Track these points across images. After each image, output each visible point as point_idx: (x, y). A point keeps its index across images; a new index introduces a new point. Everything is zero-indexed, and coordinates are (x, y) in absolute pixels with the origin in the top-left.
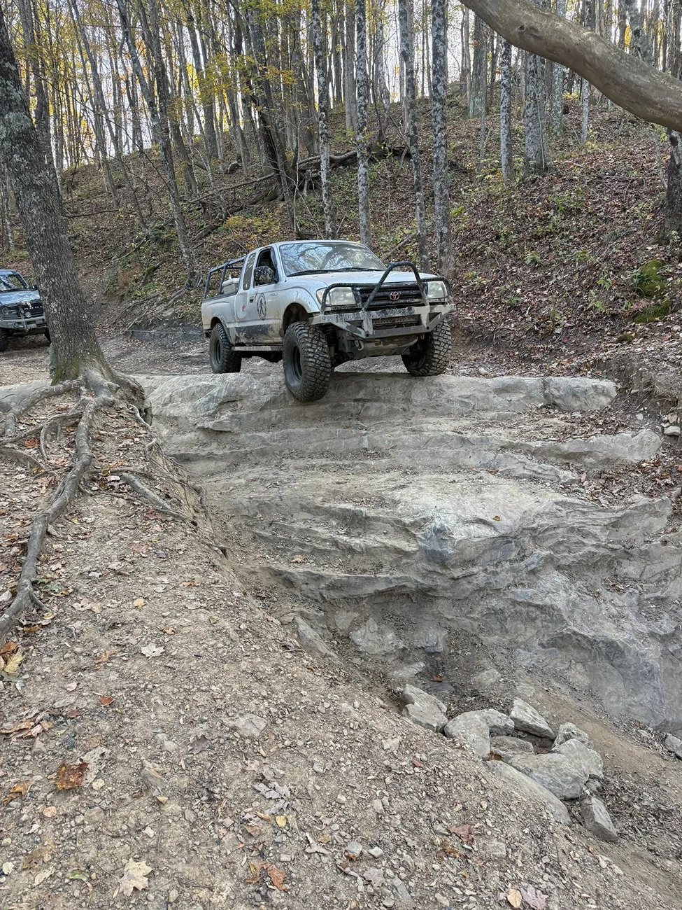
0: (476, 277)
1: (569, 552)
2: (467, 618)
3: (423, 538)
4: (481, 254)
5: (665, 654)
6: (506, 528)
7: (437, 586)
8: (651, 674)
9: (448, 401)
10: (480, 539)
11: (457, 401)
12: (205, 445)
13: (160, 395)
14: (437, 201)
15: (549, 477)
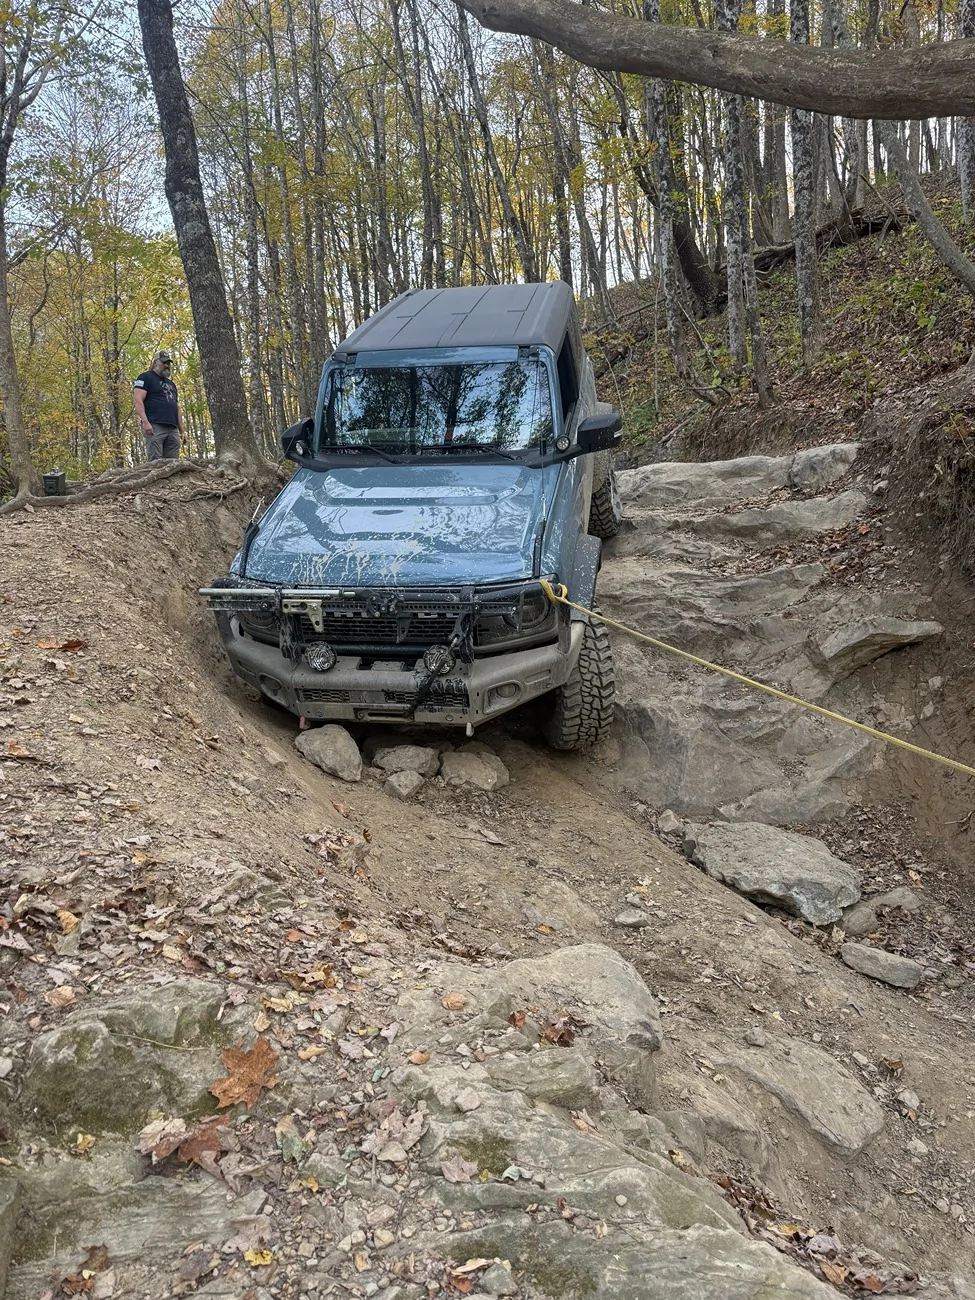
1: (662, 627)
5: (706, 729)
8: (679, 746)
11: (663, 489)
15: (701, 556)
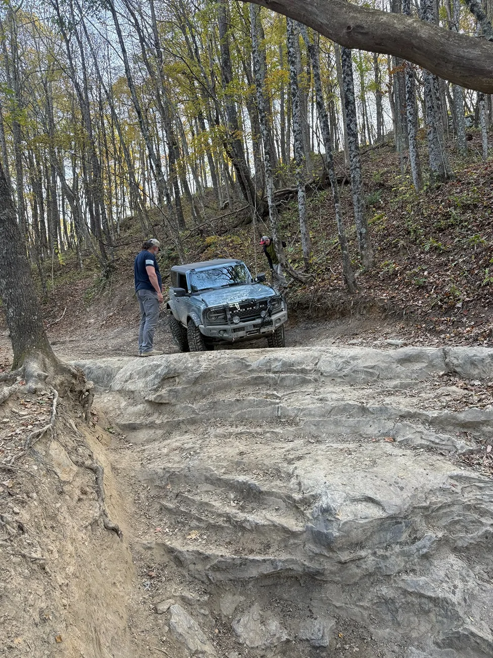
0: (391, 265)
1: (467, 532)
2: (357, 606)
3: (311, 518)
4: (396, 246)
6: (395, 508)
7: (324, 569)
9: (354, 372)
10: (367, 520)
11: (362, 371)
12: (149, 415)
13: (124, 373)
14: (356, 209)
15: (446, 448)
